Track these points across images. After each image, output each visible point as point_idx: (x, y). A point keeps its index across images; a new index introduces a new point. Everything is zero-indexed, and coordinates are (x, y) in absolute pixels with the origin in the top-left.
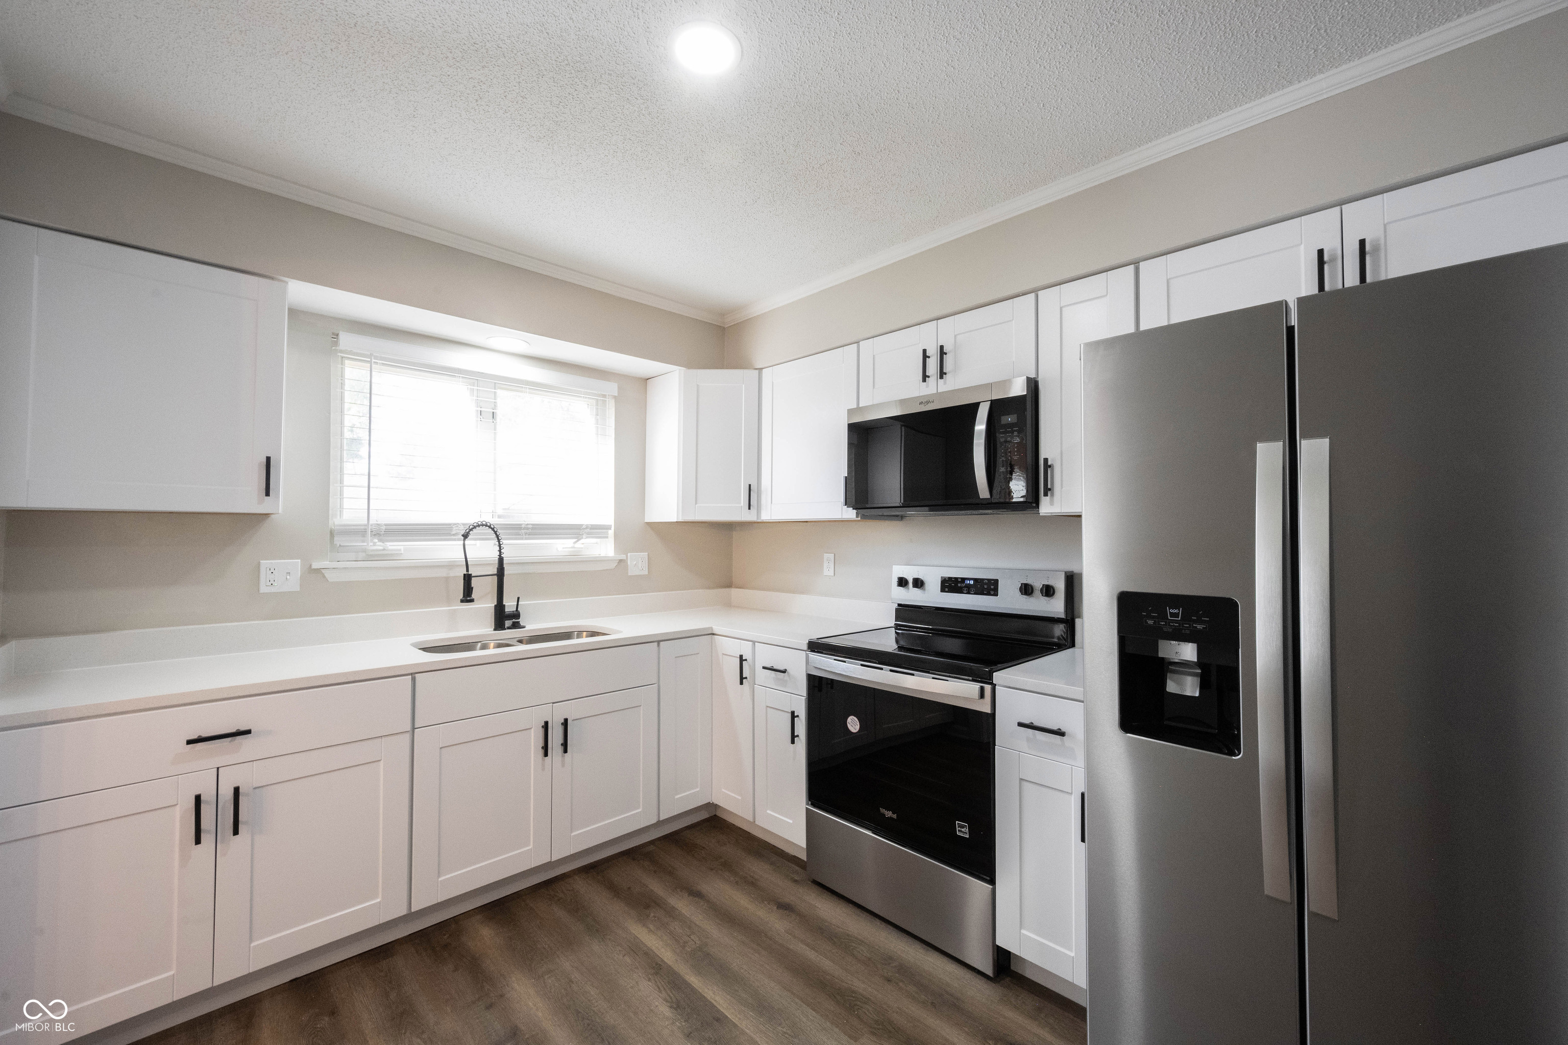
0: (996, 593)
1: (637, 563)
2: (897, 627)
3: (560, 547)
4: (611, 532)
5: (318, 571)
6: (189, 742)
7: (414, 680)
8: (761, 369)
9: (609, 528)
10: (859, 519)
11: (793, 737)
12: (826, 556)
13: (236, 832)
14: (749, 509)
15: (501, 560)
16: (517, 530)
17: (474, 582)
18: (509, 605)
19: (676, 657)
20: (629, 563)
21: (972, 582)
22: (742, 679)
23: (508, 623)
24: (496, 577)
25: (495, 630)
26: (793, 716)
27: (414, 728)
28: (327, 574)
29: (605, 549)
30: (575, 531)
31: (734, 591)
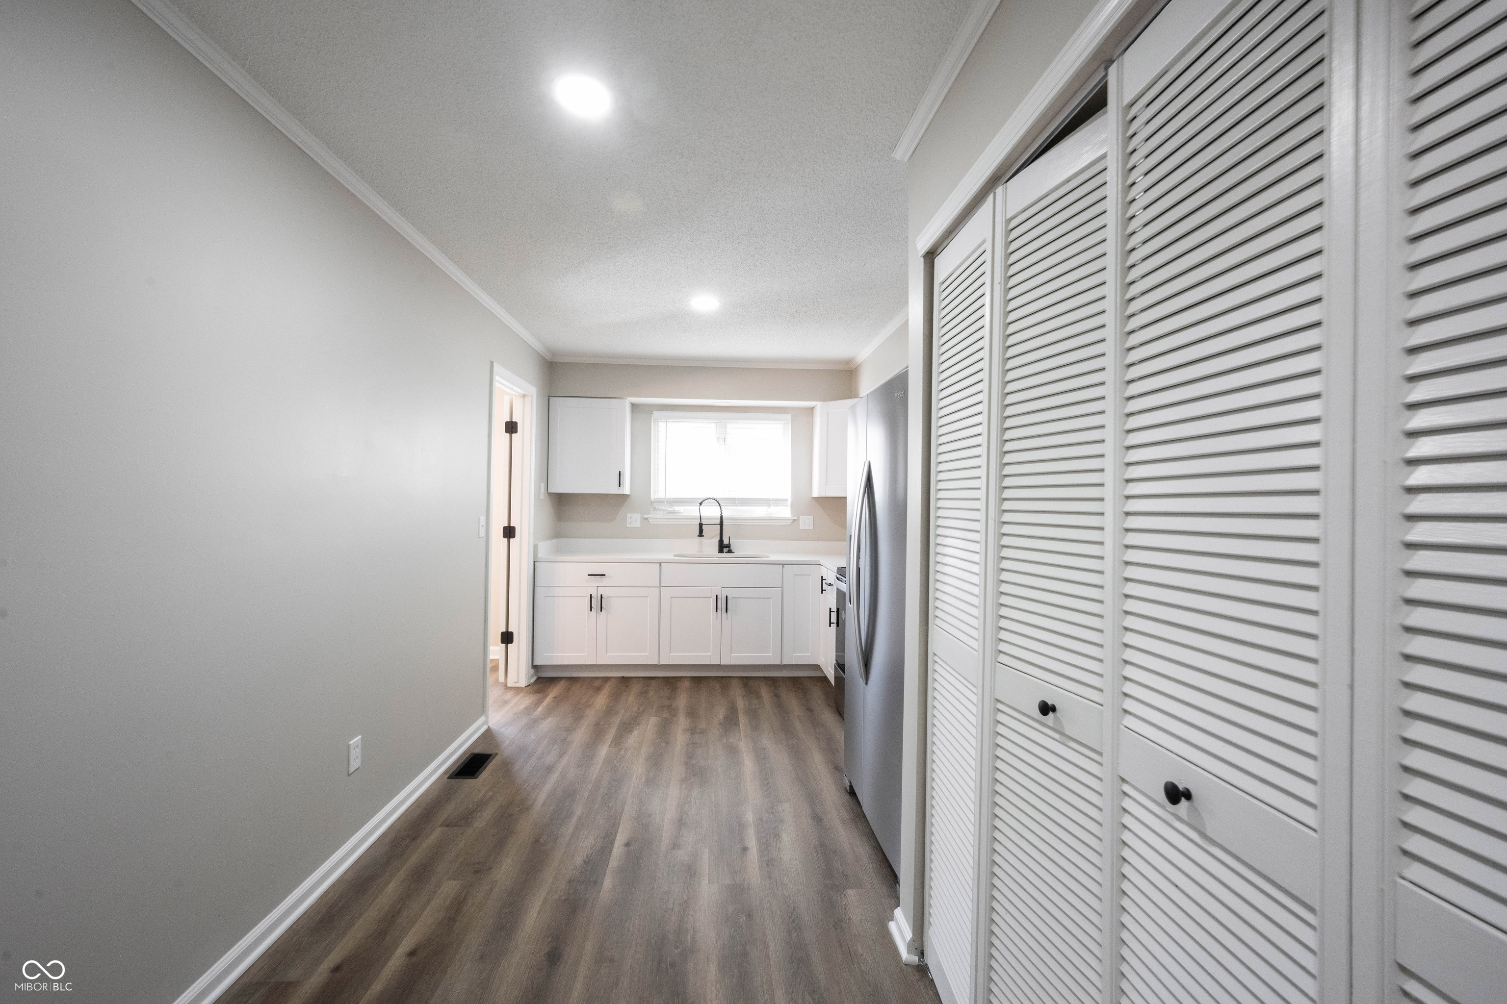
1: (806, 523)
3: (759, 512)
4: (789, 503)
5: (646, 518)
6: (589, 575)
7: (660, 565)
9: (786, 500)
11: (830, 623)
13: (601, 611)
15: (721, 517)
16: (733, 501)
17: (704, 527)
18: (726, 541)
19: (795, 575)
20: (800, 522)
22: (822, 590)
23: (725, 550)
24: (719, 526)
25: (719, 553)
26: (830, 611)
27: (660, 587)
28: (650, 520)
29: (785, 512)
30: (767, 502)
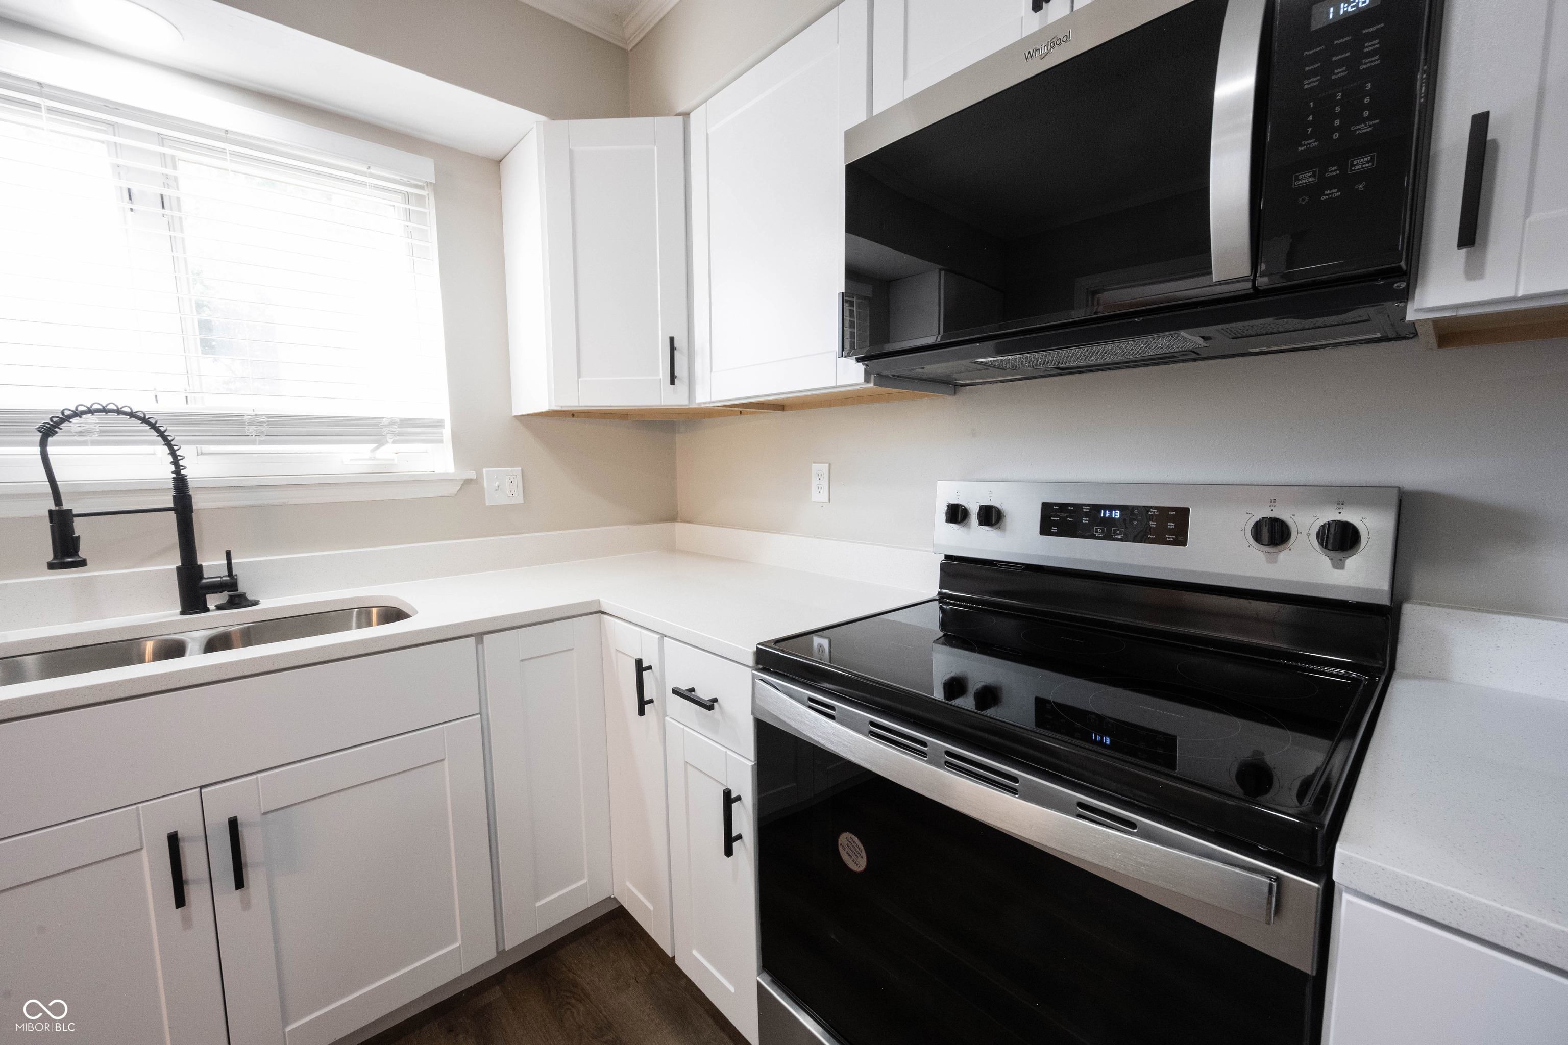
0: (1181, 538)
1: (503, 485)
2: (942, 598)
3: (345, 458)
4: (447, 432)
8: (686, 115)
9: (439, 424)
10: (872, 385)
11: (730, 840)
12: (816, 467)
14: (673, 382)
15: (180, 482)
16: (230, 425)
18: (213, 568)
19: (522, 660)
20: (485, 485)
21: (1117, 514)
22: (642, 703)
23: (213, 600)
24: (172, 516)
25: (182, 613)
26: (729, 799)
31: (679, 527)
